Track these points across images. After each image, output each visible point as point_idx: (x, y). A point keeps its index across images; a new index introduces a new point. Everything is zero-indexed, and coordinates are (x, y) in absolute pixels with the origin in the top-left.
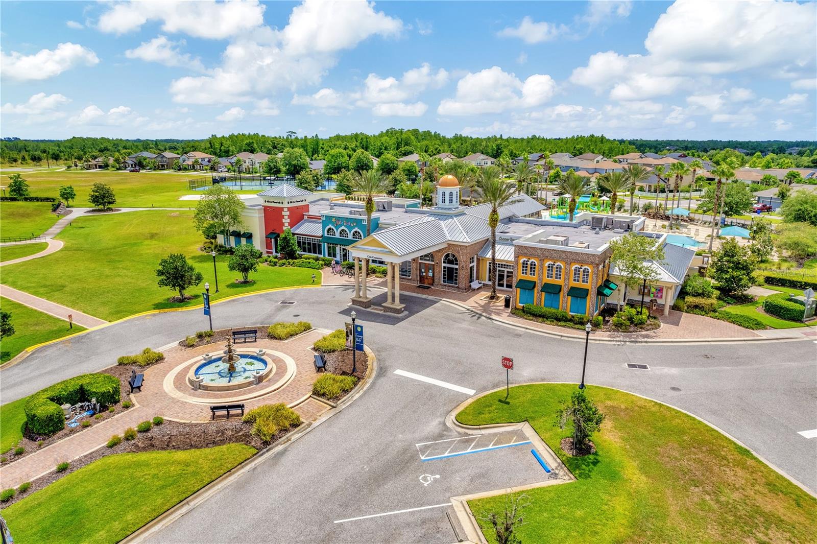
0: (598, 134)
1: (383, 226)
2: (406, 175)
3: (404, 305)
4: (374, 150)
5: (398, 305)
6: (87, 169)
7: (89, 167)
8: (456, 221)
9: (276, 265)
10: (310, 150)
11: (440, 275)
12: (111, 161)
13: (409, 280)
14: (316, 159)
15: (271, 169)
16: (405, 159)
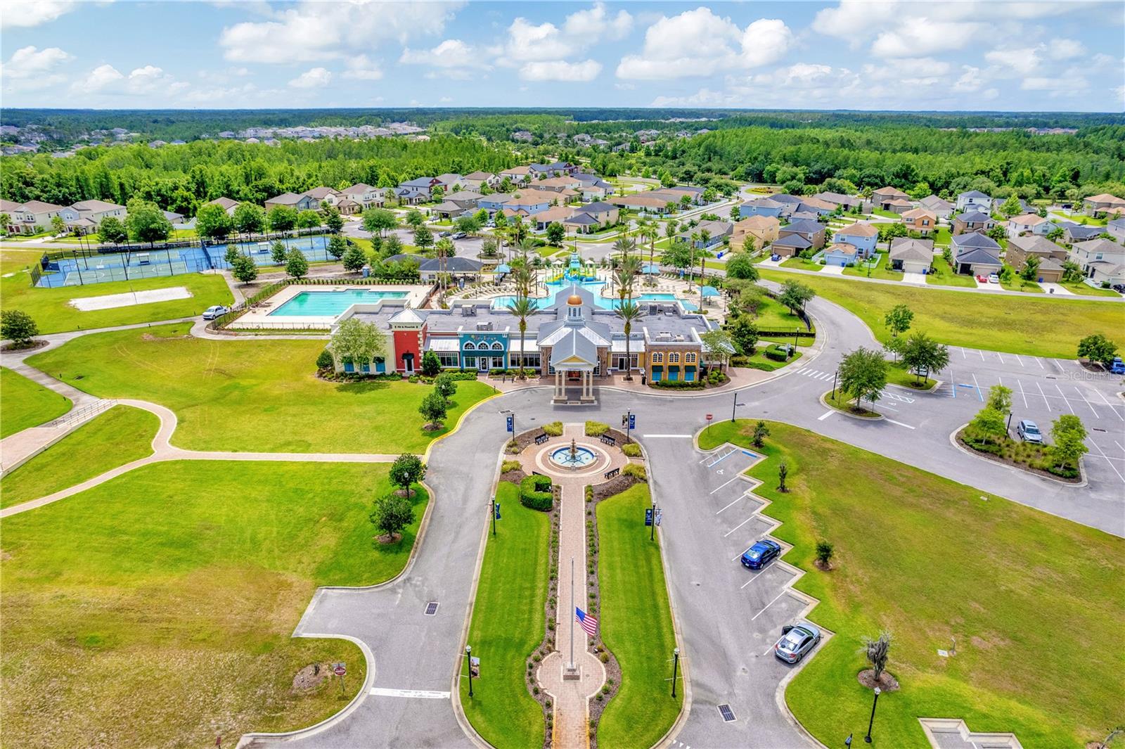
15: (112, 236)
16: (278, 201)
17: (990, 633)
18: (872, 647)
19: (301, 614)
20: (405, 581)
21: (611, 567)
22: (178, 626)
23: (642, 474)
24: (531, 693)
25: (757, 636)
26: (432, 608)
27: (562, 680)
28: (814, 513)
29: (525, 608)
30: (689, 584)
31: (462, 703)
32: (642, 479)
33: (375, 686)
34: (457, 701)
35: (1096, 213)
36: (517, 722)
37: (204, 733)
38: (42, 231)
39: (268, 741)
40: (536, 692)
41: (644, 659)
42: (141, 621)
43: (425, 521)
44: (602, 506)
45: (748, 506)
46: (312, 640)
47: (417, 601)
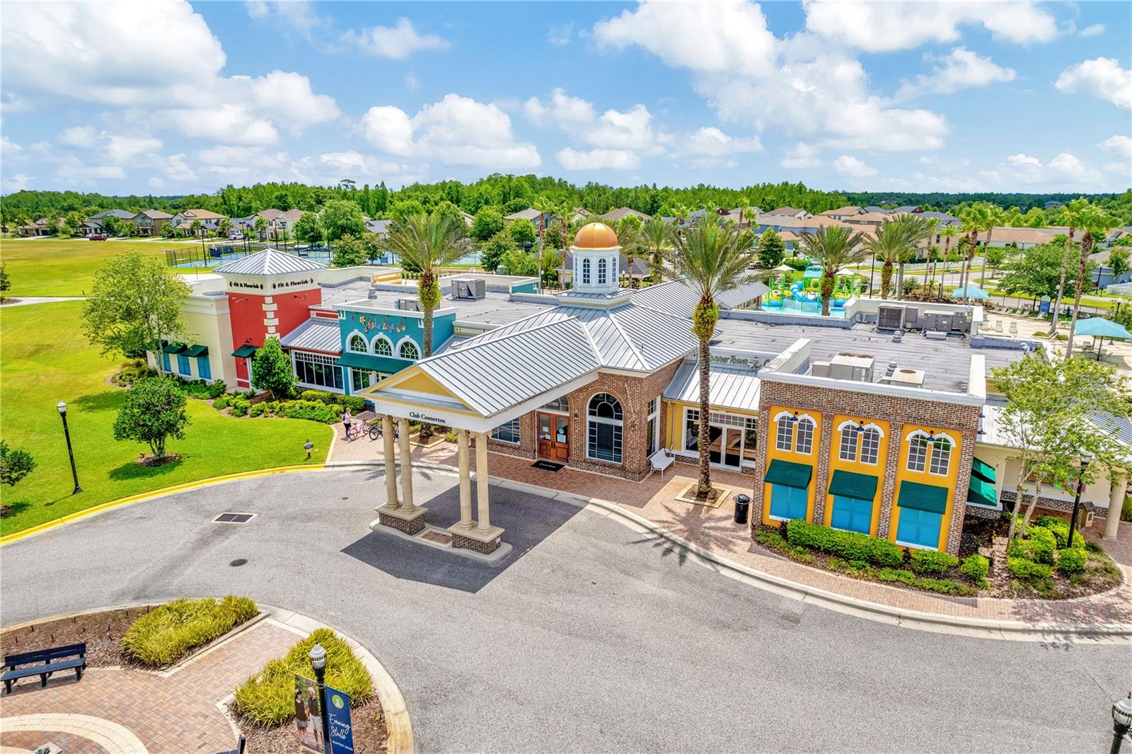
0: (793, 181)
1: (463, 331)
2: (517, 240)
3: (501, 530)
4: (468, 205)
5: (486, 532)
6: (23, 237)
7: (26, 233)
8: (616, 321)
9: (245, 413)
10: (373, 206)
11: (582, 440)
12: (62, 223)
13: (516, 449)
14: (380, 219)
15: (305, 233)
16: (514, 216)
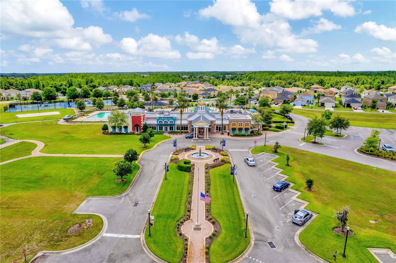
17: (393, 214)
18: (340, 214)
19: (78, 206)
20: (125, 195)
21: (216, 190)
22: (23, 210)
23: (228, 160)
24: (178, 235)
25: (282, 215)
26: (136, 204)
27: (193, 231)
28: (302, 173)
29: (177, 204)
30: (250, 197)
31: (145, 240)
32: (228, 162)
33: (106, 233)
34: (143, 239)
35: (393, 92)
36: (170, 247)
37: (21, 251)
38: (13, 98)
39: (51, 254)
40: (181, 234)
41: (231, 223)
42: (7, 208)
43: (137, 175)
44: (211, 171)
45: (274, 171)
46: (81, 215)
47: (130, 202)
